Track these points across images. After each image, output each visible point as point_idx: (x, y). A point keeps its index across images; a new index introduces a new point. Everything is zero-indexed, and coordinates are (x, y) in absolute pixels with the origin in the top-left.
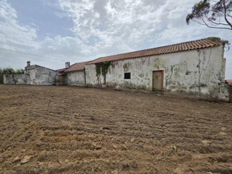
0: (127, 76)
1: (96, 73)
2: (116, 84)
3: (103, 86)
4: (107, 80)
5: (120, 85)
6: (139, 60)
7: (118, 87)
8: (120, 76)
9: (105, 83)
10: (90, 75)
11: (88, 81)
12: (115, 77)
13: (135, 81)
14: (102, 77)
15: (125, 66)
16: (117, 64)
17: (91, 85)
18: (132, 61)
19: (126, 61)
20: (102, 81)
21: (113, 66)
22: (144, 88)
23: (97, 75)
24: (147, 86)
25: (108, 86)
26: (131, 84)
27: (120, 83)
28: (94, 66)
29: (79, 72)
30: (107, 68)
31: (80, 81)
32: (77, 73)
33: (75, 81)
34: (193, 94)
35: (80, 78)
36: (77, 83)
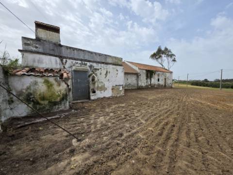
0: (158, 80)
1: (146, 77)
2: (155, 85)
3: (149, 86)
4: (152, 82)
5: (157, 85)
6: (162, 73)
7: (156, 86)
8: (156, 80)
10: (142, 78)
11: (140, 84)
12: (154, 81)
13: (162, 82)
14: (149, 80)
15: (158, 75)
17: (142, 87)
19: (159, 72)
20: (149, 83)
21: (155, 74)
22: (162, 86)
23: (146, 79)
25: (152, 87)
26: (160, 84)
28: (144, 71)
29: (132, 75)
30: (152, 75)
31: (132, 84)
32: (129, 76)
33: (126, 84)
34: (169, 86)
35: (133, 80)
36: (129, 86)
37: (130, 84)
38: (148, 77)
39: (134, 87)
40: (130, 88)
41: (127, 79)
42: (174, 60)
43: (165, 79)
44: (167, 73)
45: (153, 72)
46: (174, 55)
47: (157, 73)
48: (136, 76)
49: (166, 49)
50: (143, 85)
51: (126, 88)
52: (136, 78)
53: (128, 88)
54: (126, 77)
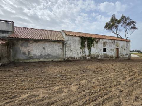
1: (80, 46)
2: (98, 56)
3: (88, 58)
4: (92, 53)
5: (101, 56)
6: (110, 41)
7: (99, 58)
8: (101, 50)
9: (89, 55)
10: (72, 47)
12: (97, 50)
14: (86, 50)
15: (104, 44)
16: (99, 41)
17: (74, 58)
18: (107, 41)
19: (104, 40)
20: (87, 54)
21: (97, 42)
22: (112, 57)
23: (81, 48)
24: (114, 56)
25: (92, 58)
26: (107, 55)
27: (101, 54)
28: (78, 39)
29: (52, 43)
30: (92, 43)
31: (54, 54)
32: (47, 44)
33: (41, 54)
34: (125, 58)
35: (55, 50)
36: (47, 57)
37: (49, 55)
38: (85, 46)
39: (59, 58)
40: (50, 60)
41: (44, 48)
42: (134, 28)
43: (117, 49)
44: (119, 42)
46: (134, 22)
47: (102, 41)
48: (61, 44)
49: (123, 17)
51: (42, 60)
52: (61, 47)
53: (45, 60)
54: (41, 44)
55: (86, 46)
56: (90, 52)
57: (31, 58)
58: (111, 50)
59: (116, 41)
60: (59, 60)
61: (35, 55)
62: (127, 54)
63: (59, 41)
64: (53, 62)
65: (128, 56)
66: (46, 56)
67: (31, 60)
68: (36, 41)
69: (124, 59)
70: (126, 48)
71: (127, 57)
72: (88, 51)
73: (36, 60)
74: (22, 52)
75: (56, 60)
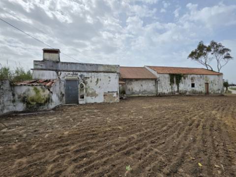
0: (193, 85)
1: (169, 82)
2: (186, 91)
3: (176, 93)
4: (180, 89)
5: (190, 92)
6: (199, 76)
7: (188, 93)
8: (189, 85)
9: (178, 91)
10: (163, 84)
11: (160, 90)
12: (185, 86)
13: (197, 88)
14: (175, 86)
15: (192, 79)
16: (187, 77)
17: (165, 94)
18: (195, 76)
19: (192, 76)
20: (176, 89)
21: (185, 78)
23: (170, 84)
24: (203, 91)
25: (180, 94)
26: (195, 91)
27: (189, 90)
28: (167, 76)
29: (147, 81)
30: (180, 79)
31: (149, 90)
32: (144, 82)
33: (140, 90)
34: (217, 94)
35: (149, 87)
36: (144, 93)
37: (145, 91)
38: (173, 82)
39: (153, 94)
40: (146, 95)
41: (142, 85)
42: (228, 57)
43: (207, 84)
44: (208, 76)
45: (182, 76)
46: (228, 50)
47: (190, 77)
48: (154, 81)
49: (213, 43)
50: (166, 92)
51: (140, 95)
52: (154, 84)
53: (143, 95)
54: (139, 82)
55: (175, 82)
56: (178, 88)
57: (133, 93)
58: (200, 85)
59: (205, 76)
60: (153, 95)
61: (136, 91)
62: (219, 90)
63: (152, 79)
64: (148, 96)
65: (220, 92)
66: (143, 91)
67: (133, 95)
68: (137, 80)
69: (215, 95)
70: (217, 83)
71: (218, 93)
72: (176, 87)
73: (137, 95)
74: (128, 88)
75: (150, 95)
